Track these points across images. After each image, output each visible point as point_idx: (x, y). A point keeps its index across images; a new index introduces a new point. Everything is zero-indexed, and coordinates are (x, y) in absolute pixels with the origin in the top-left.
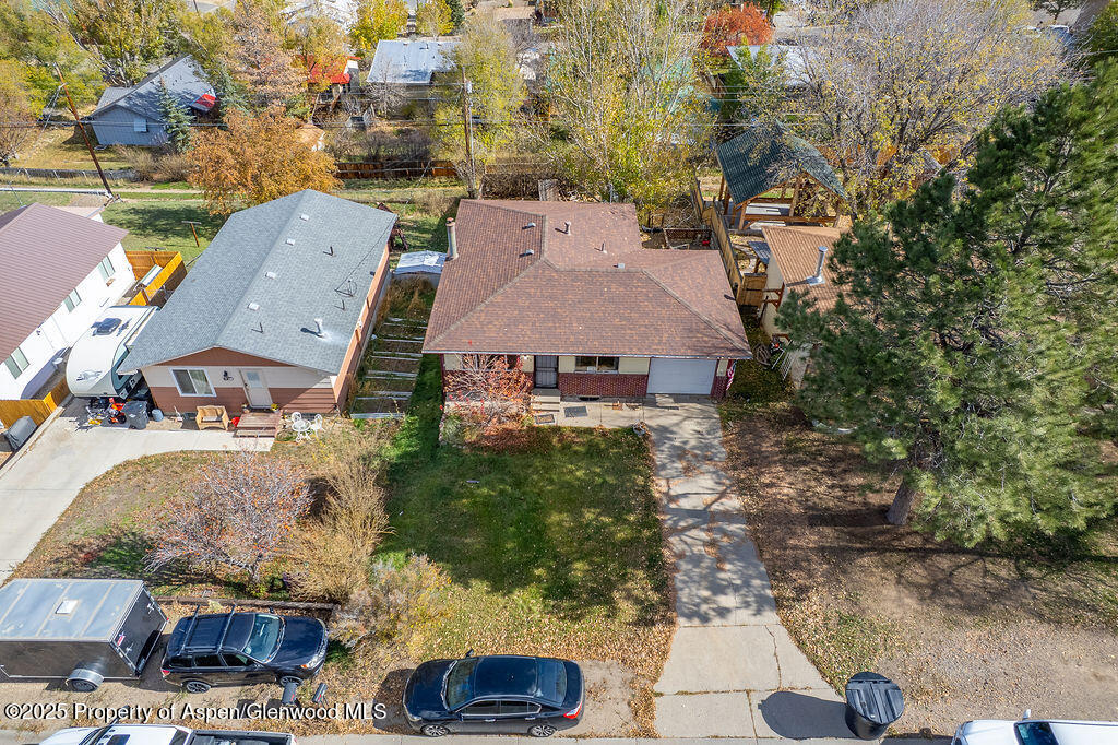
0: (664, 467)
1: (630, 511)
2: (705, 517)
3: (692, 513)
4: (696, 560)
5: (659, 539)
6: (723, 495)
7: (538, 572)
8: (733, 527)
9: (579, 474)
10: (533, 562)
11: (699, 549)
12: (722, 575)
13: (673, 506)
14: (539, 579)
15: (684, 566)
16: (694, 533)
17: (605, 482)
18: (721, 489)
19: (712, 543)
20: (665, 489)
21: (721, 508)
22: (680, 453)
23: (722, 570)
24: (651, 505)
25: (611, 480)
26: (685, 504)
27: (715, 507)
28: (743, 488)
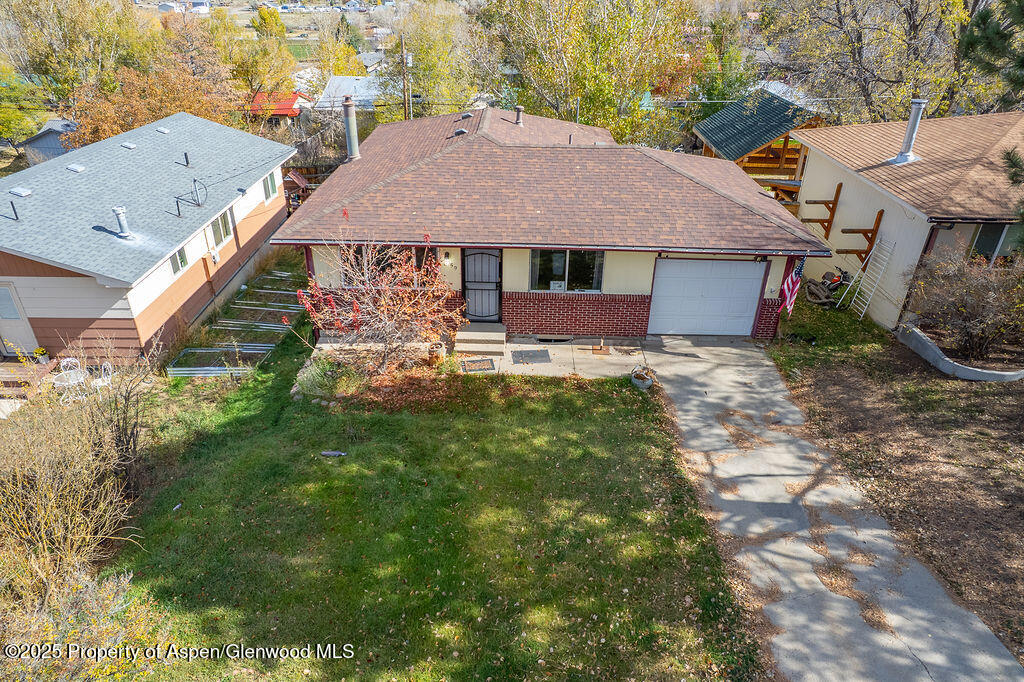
0: (694, 434)
1: (645, 503)
2: (797, 516)
3: (769, 509)
4: (813, 604)
5: (713, 560)
6: (819, 478)
7: (445, 631)
8: (865, 535)
9: (540, 441)
10: (437, 608)
11: (807, 579)
12: (885, 640)
13: (727, 496)
14: (442, 650)
15: (788, 618)
16: (785, 545)
17: (587, 455)
18: (812, 468)
19: (833, 567)
20: (706, 469)
21: (826, 500)
22: (721, 413)
23: (880, 627)
24: (682, 494)
25: (600, 452)
26: (751, 493)
27: (812, 498)
28: (857, 468)
